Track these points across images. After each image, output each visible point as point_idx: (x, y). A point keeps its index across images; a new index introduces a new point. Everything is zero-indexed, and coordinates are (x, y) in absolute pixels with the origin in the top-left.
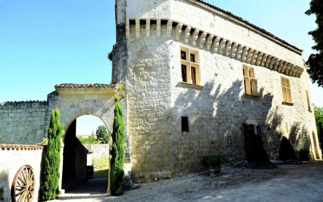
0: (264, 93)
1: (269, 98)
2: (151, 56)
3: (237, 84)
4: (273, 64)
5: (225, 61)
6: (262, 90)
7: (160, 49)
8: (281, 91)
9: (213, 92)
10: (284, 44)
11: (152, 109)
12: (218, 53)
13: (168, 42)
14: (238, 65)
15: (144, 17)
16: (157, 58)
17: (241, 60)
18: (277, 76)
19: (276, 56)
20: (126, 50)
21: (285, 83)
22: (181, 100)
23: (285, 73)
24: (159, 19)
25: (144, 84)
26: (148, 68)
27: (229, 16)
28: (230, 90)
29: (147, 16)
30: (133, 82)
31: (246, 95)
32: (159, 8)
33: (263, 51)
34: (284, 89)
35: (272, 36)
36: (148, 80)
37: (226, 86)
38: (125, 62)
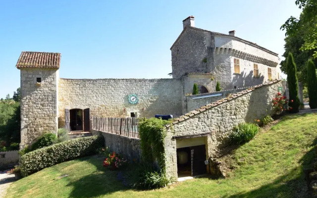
0: (261, 75)
1: (263, 77)
2: (224, 62)
3: (251, 72)
4: (265, 62)
5: (248, 62)
6: (260, 74)
7: (227, 60)
8: (267, 74)
9: (243, 76)
10: (271, 52)
11: (224, 83)
12: (246, 59)
13: (230, 57)
14: (252, 63)
15: (222, 47)
16: (226, 64)
17: (253, 61)
18: (266, 67)
19: (267, 59)
20: (213, 59)
21: (269, 70)
22: (234, 79)
23: (270, 66)
24: (228, 48)
25: (221, 73)
26: (222, 67)
27: (251, 44)
28: (249, 75)
29: (223, 47)
30: (216, 72)
31: (254, 77)
32: (228, 44)
33: (262, 57)
34: (269, 73)
35: (266, 49)
36: (223, 72)
37: (248, 73)
38: (213, 64)
